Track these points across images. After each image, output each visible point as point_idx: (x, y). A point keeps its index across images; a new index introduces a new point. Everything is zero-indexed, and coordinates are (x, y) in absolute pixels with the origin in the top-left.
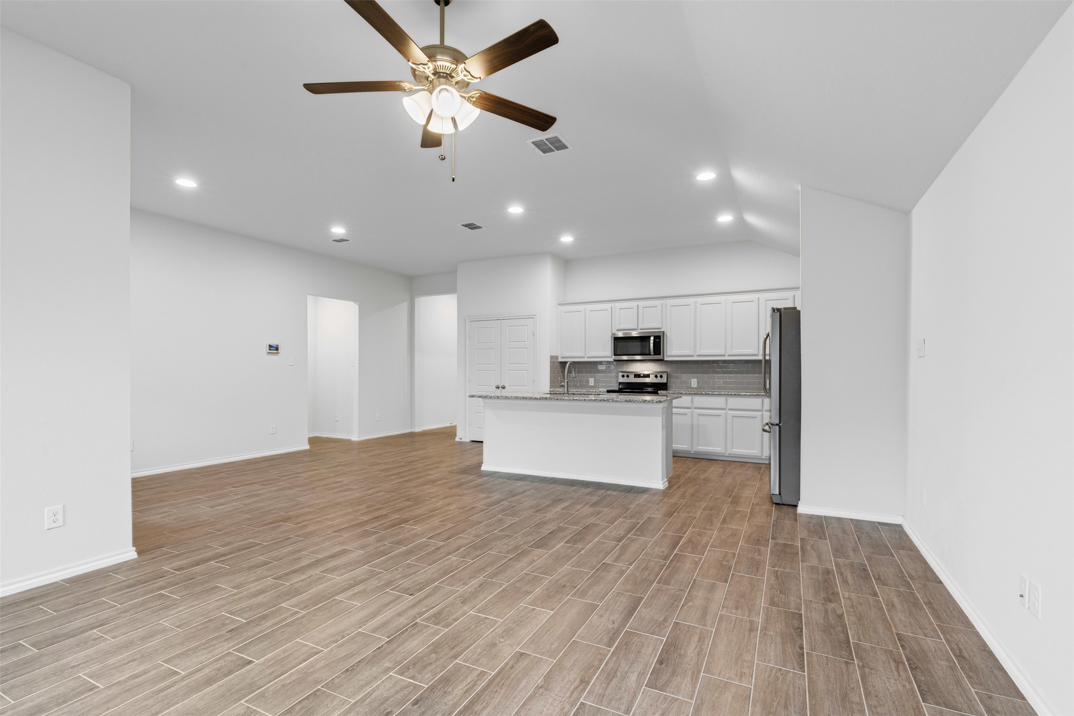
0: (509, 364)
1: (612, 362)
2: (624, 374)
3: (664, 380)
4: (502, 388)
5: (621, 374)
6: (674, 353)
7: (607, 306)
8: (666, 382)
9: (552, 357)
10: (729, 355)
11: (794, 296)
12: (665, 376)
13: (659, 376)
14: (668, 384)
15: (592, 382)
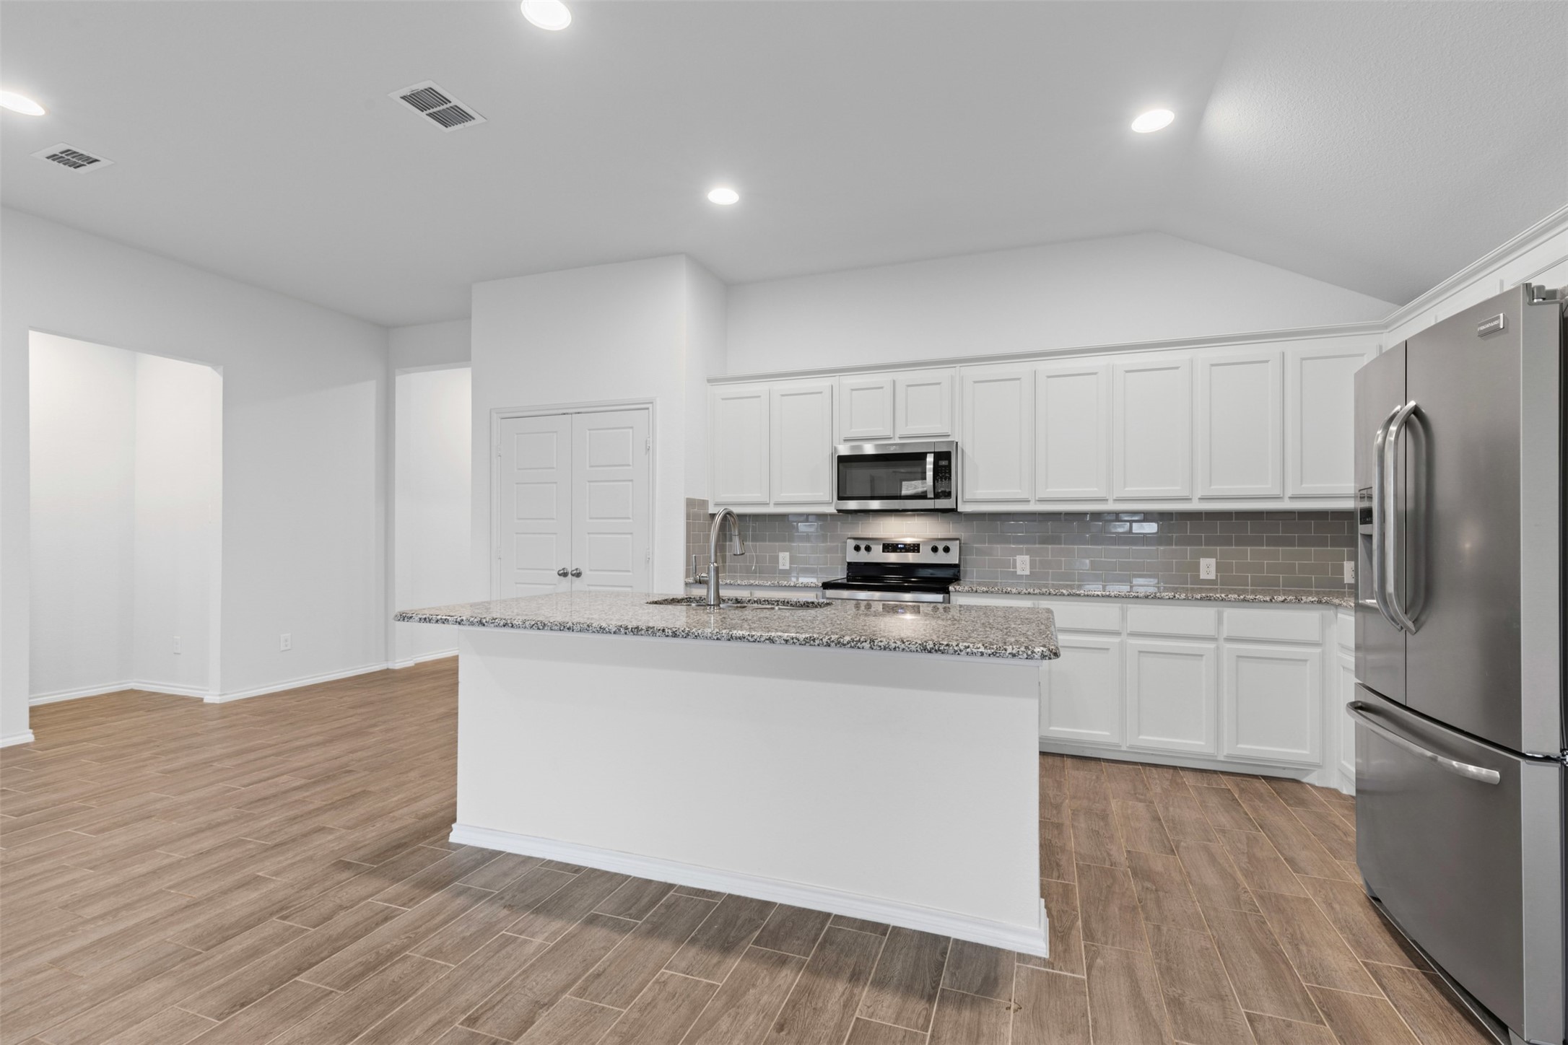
0: (591, 518)
1: (832, 515)
2: (858, 543)
3: (953, 558)
4: (573, 575)
5: (851, 543)
6: (981, 493)
7: (823, 383)
8: (957, 562)
9: (690, 503)
10: (1117, 500)
11: (1283, 353)
12: (954, 547)
13: (941, 548)
14: (962, 568)
15: (784, 560)
